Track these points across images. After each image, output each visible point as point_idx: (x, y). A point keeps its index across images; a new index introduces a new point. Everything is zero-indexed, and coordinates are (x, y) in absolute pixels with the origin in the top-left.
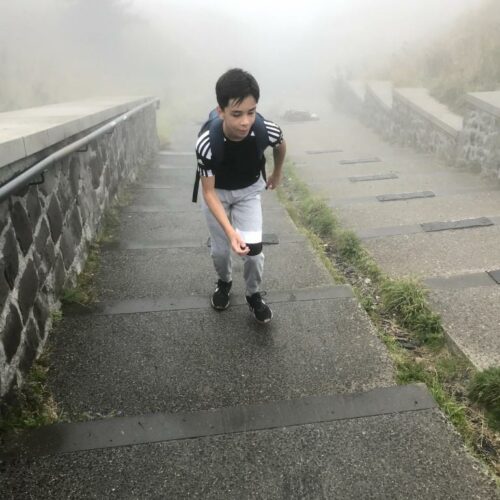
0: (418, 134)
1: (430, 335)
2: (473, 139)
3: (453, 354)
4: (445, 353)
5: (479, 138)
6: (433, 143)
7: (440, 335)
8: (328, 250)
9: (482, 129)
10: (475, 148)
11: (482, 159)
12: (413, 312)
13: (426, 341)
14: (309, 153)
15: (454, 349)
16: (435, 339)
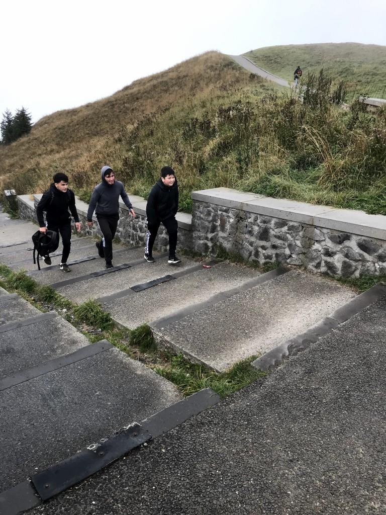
3: (119, 329)
4: (116, 330)
7: (111, 322)
12: (94, 316)
13: (104, 328)
15: (119, 326)
16: (109, 325)
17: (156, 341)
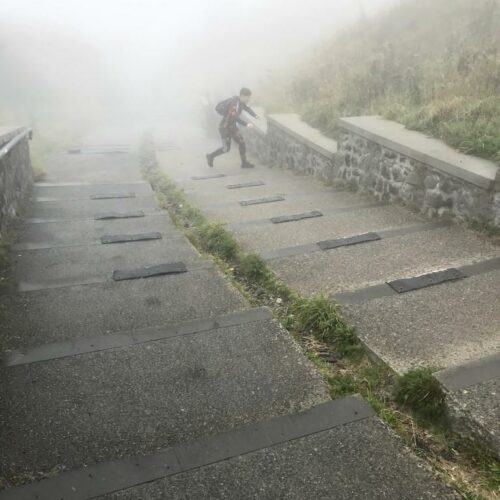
0: (294, 157)
1: (349, 347)
2: (348, 160)
3: (373, 363)
4: (366, 363)
5: (353, 159)
6: (310, 165)
7: (358, 346)
8: (235, 274)
9: (355, 151)
10: (351, 168)
11: (358, 178)
12: (330, 327)
13: (346, 353)
14: (195, 179)
15: (373, 358)
16: (354, 350)
17: (452, 414)
